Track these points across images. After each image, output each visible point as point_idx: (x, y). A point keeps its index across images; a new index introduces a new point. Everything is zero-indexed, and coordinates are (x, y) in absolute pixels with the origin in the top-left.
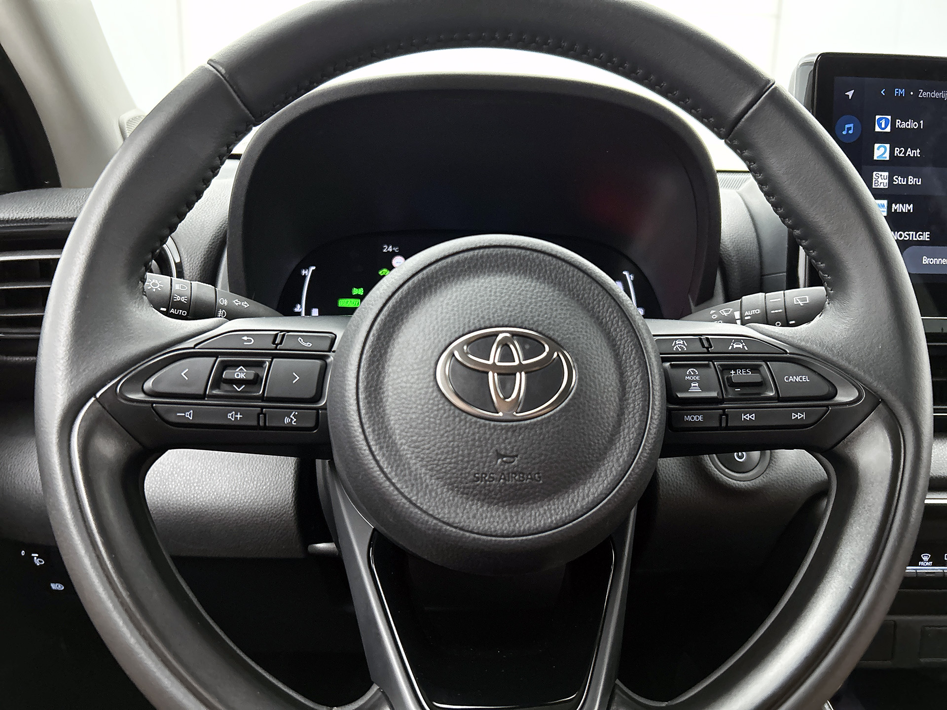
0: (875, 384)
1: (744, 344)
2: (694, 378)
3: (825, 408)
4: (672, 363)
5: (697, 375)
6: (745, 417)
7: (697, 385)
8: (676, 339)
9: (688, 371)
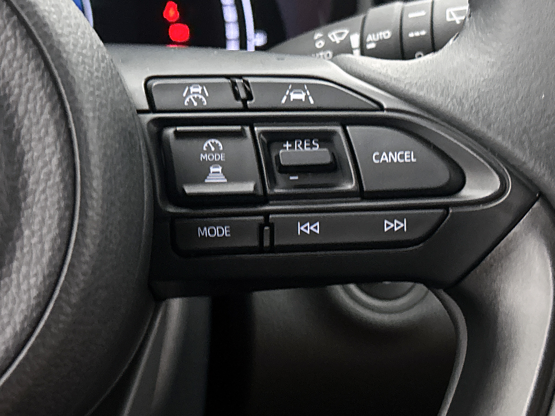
0: (531, 165)
1: (308, 93)
2: (214, 157)
3: (441, 211)
4: (178, 129)
5: (220, 152)
6: (302, 228)
7: (219, 169)
8: (190, 85)
9: (206, 145)
